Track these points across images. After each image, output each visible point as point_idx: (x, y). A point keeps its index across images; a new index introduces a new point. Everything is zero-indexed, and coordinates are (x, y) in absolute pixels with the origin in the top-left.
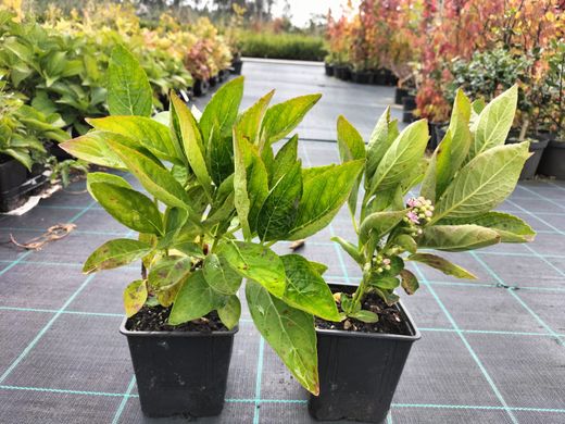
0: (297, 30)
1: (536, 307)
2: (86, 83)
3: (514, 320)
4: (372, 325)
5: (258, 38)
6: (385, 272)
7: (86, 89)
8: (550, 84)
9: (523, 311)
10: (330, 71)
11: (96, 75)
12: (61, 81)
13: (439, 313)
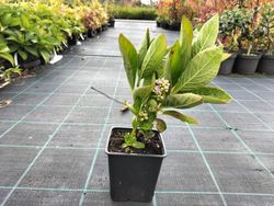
0: (144, 5)
1: (245, 139)
2: (22, 29)
3: (232, 146)
4: (143, 150)
5: (124, 9)
6: (145, 120)
7: (23, 32)
8: (263, 26)
9: (238, 141)
10: (159, 25)
11: (28, 25)
12: (9, 28)
13: (193, 143)
